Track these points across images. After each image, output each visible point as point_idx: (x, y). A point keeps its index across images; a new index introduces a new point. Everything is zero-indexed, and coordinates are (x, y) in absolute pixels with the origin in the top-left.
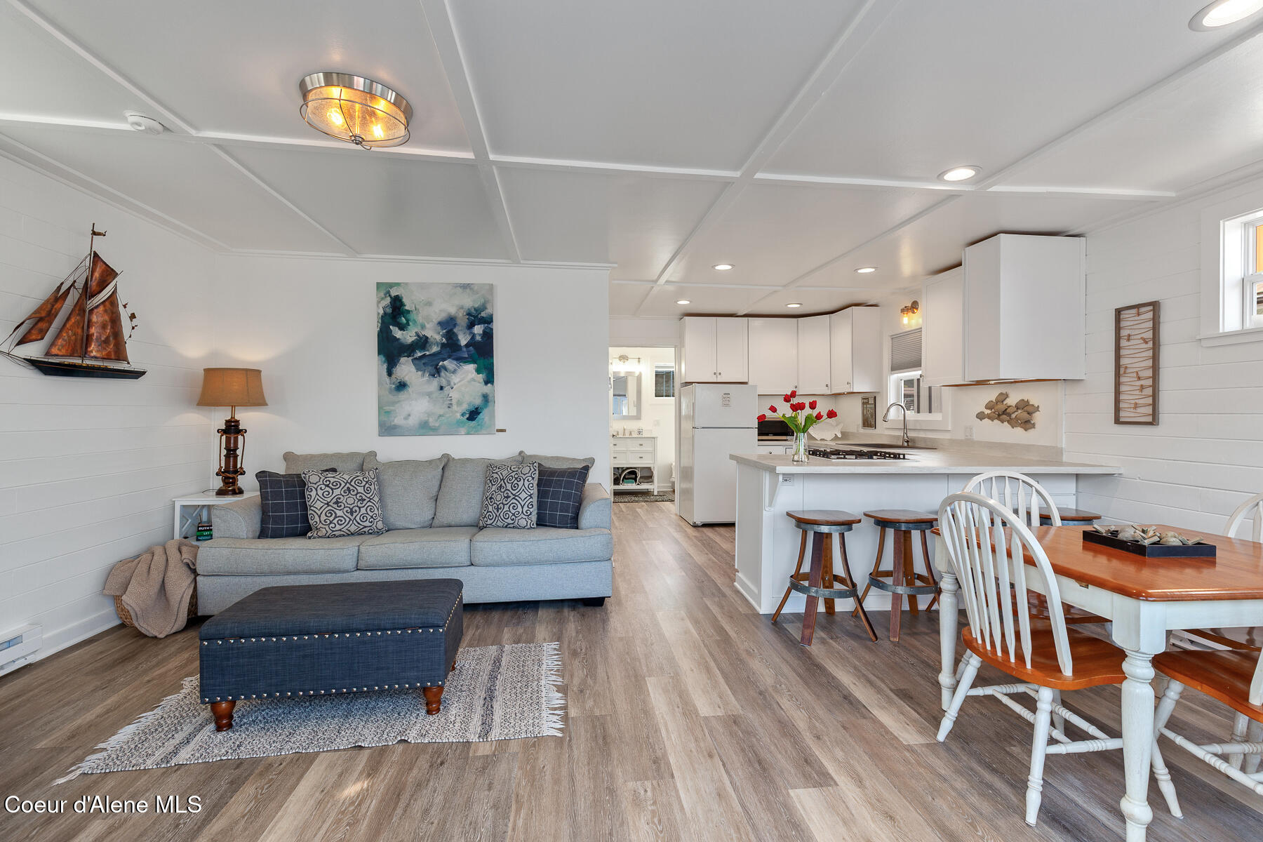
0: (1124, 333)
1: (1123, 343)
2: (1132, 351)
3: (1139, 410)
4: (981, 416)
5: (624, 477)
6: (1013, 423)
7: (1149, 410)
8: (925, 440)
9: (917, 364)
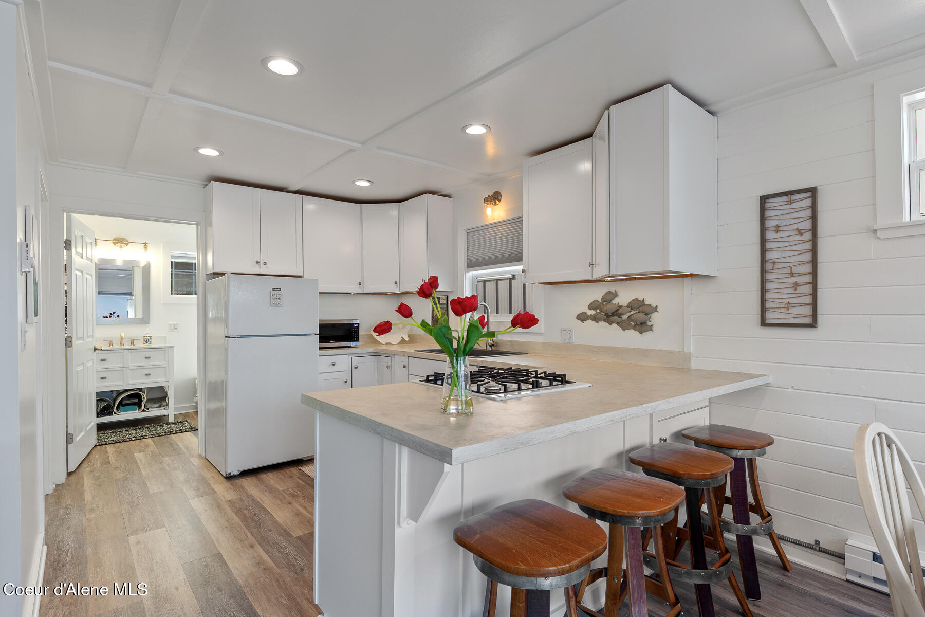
0: (770, 223)
1: (770, 235)
2: (781, 245)
3: (791, 311)
4: (582, 317)
5: (121, 403)
6: (624, 326)
7: (808, 310)
8: (511, 343)
9: (516, 258)
